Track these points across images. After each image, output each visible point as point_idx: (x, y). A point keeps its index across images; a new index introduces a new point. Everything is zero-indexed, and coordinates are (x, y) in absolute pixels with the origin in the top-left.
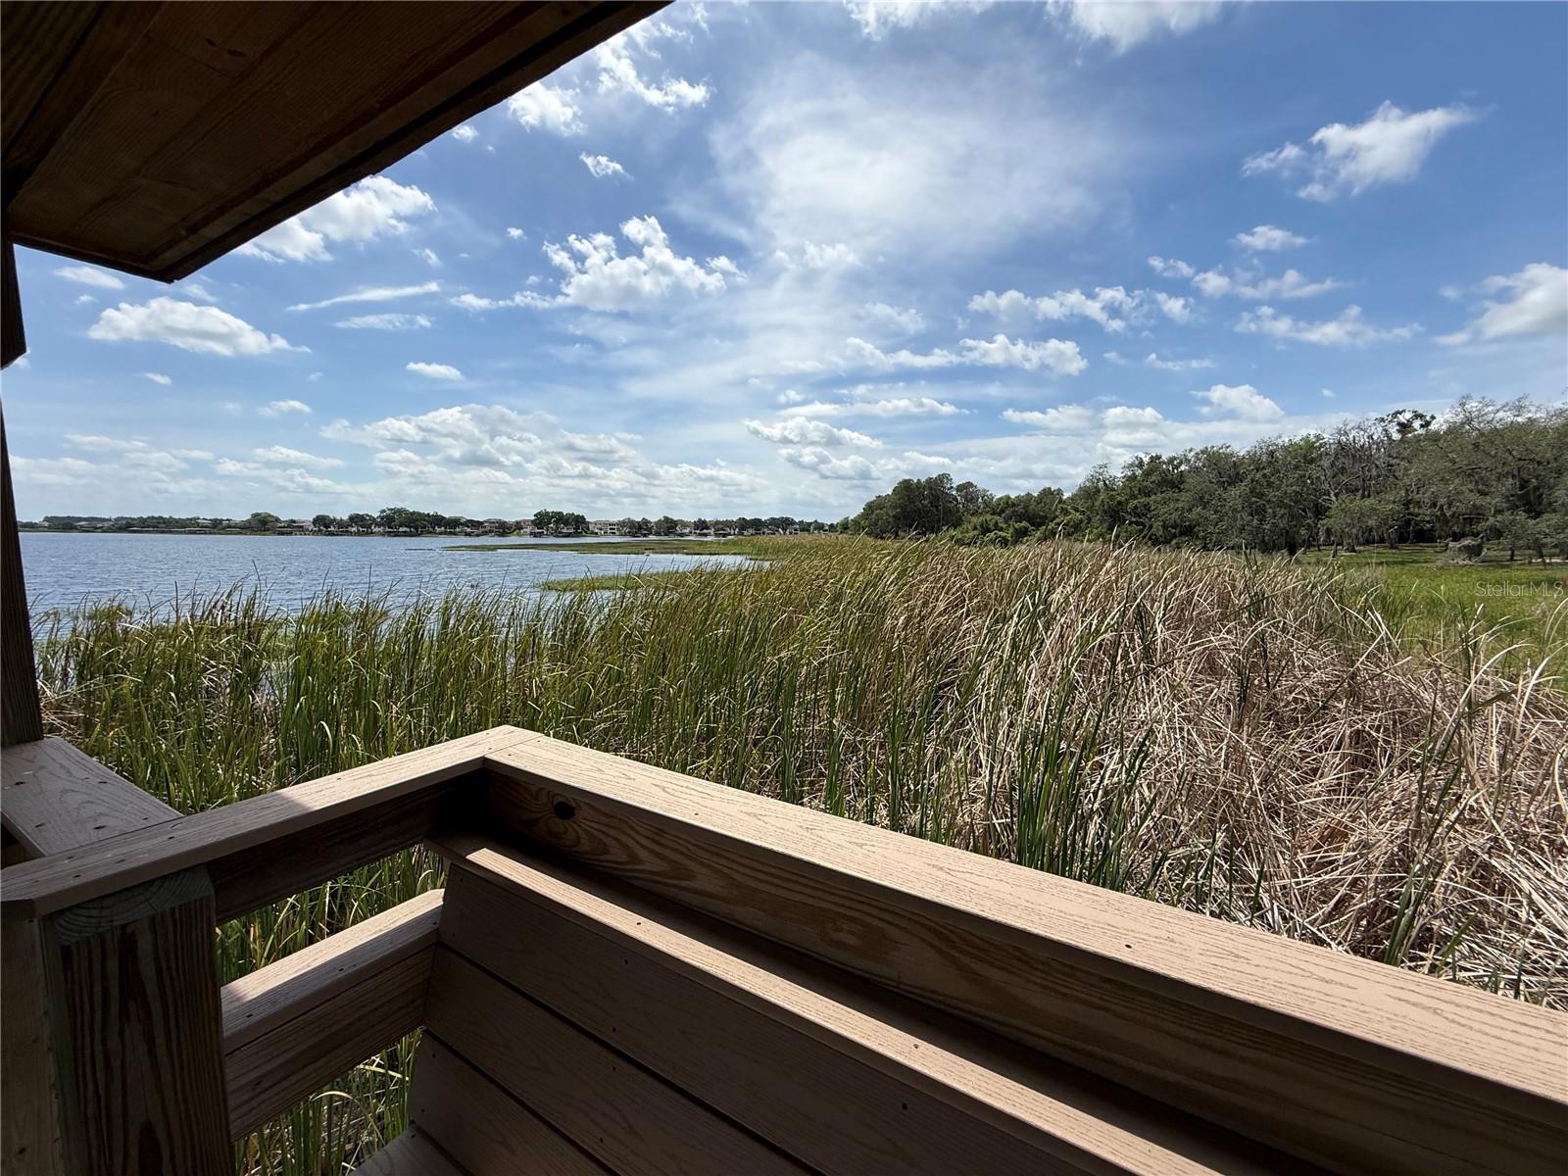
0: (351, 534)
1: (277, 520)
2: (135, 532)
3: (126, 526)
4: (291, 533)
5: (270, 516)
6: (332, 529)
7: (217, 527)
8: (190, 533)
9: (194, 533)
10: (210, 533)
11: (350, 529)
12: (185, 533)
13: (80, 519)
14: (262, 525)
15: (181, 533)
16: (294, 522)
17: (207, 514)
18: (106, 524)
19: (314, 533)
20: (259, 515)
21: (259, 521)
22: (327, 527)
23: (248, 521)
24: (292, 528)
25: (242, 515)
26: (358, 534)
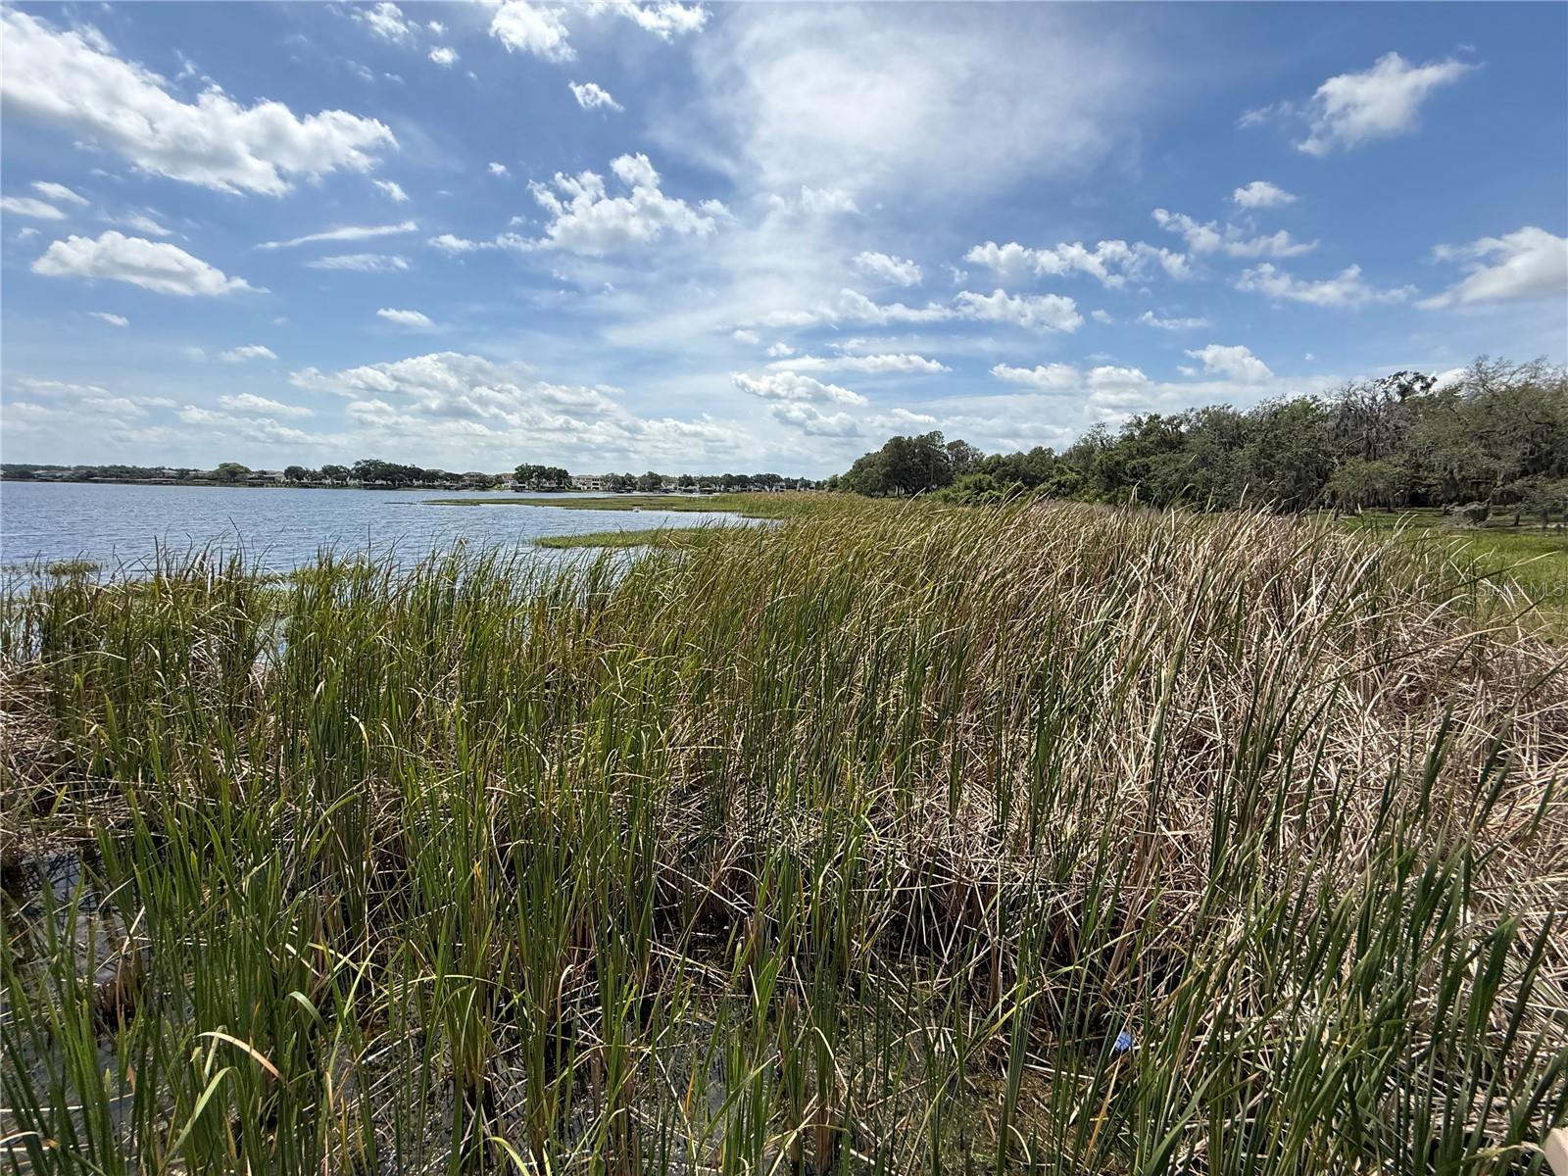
0: (325, 486)
1: (247, 471)
2: (96, 481)
3: (87, 476)
4: (262, 485)
5: (239, 467)
6: (305, 480)
7: (184, 477)
8: (156, 483)
9: (160, 483)
10: (177, 484)
11: (323, 481)
12: (150, 483)
13: (37, 468)
14: (231, 476)
15: (146, 483)
16: (265, 473)
17: (172, 464)
18: (66, 474)
19: (286, 485)
20: (227, 465)
21: (228, 472)
22: (300, 478)
23: (216, 472)
24: (263, 480)
25: (210, 466)
26: (333, 486)
